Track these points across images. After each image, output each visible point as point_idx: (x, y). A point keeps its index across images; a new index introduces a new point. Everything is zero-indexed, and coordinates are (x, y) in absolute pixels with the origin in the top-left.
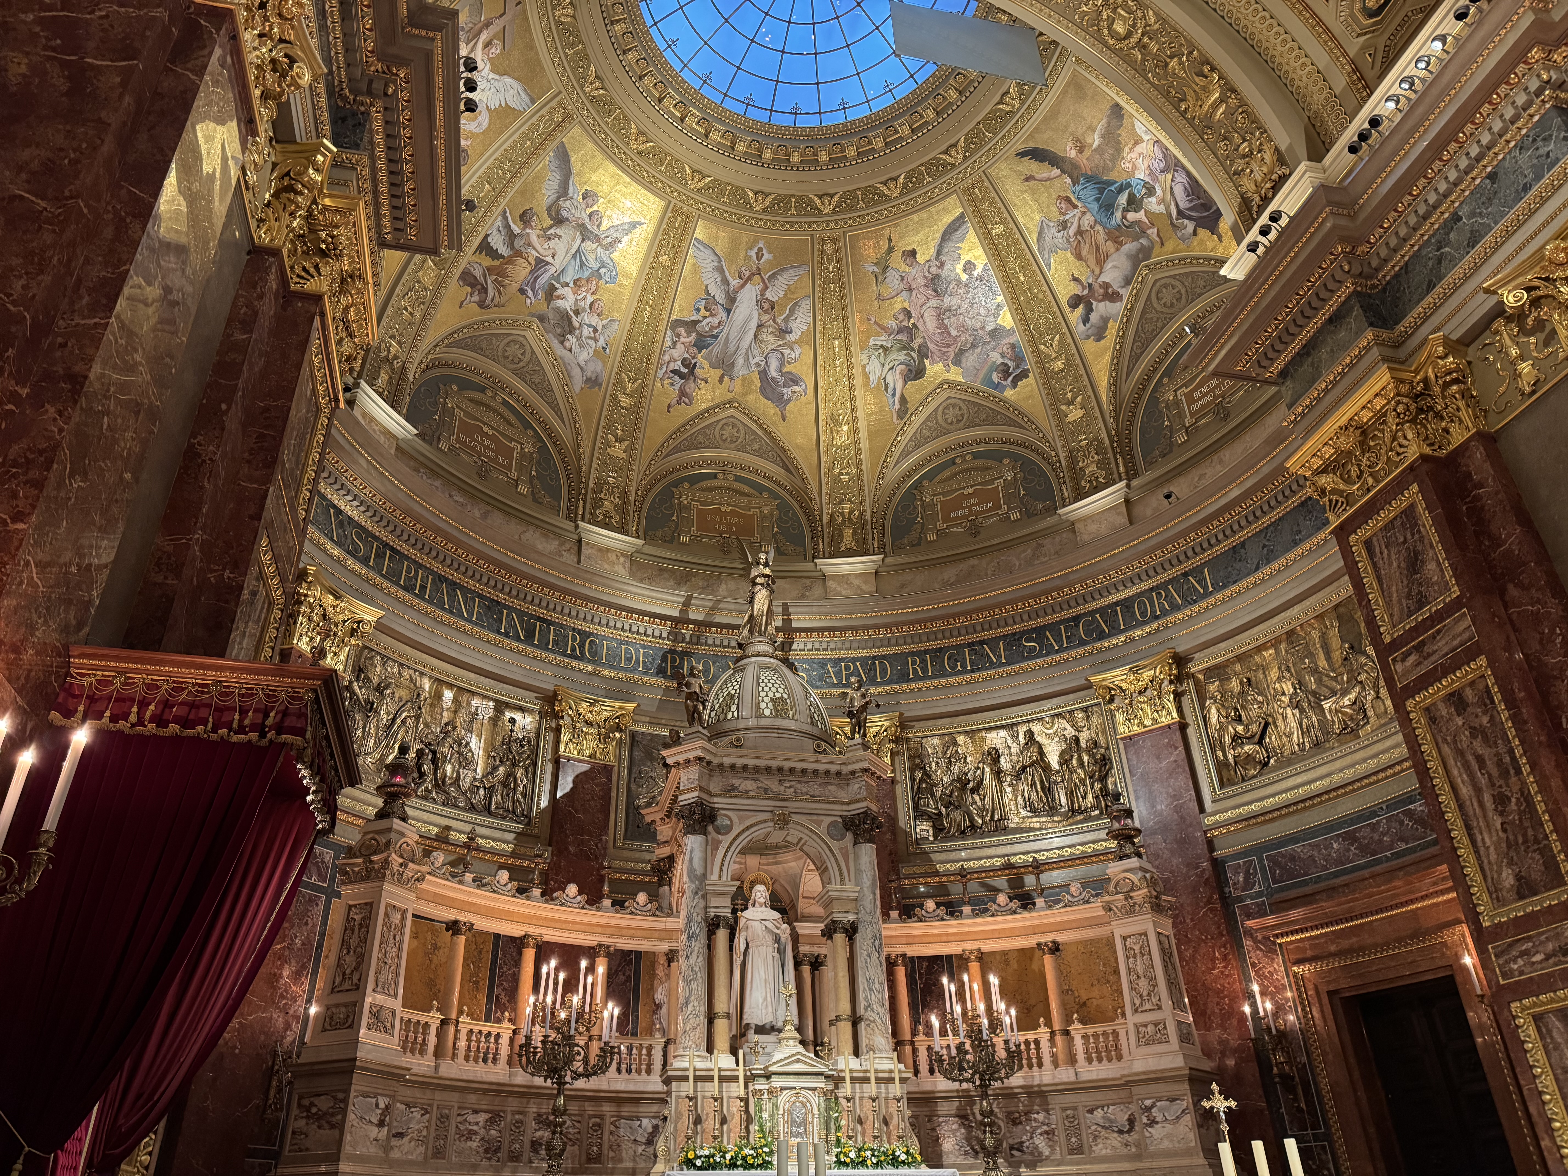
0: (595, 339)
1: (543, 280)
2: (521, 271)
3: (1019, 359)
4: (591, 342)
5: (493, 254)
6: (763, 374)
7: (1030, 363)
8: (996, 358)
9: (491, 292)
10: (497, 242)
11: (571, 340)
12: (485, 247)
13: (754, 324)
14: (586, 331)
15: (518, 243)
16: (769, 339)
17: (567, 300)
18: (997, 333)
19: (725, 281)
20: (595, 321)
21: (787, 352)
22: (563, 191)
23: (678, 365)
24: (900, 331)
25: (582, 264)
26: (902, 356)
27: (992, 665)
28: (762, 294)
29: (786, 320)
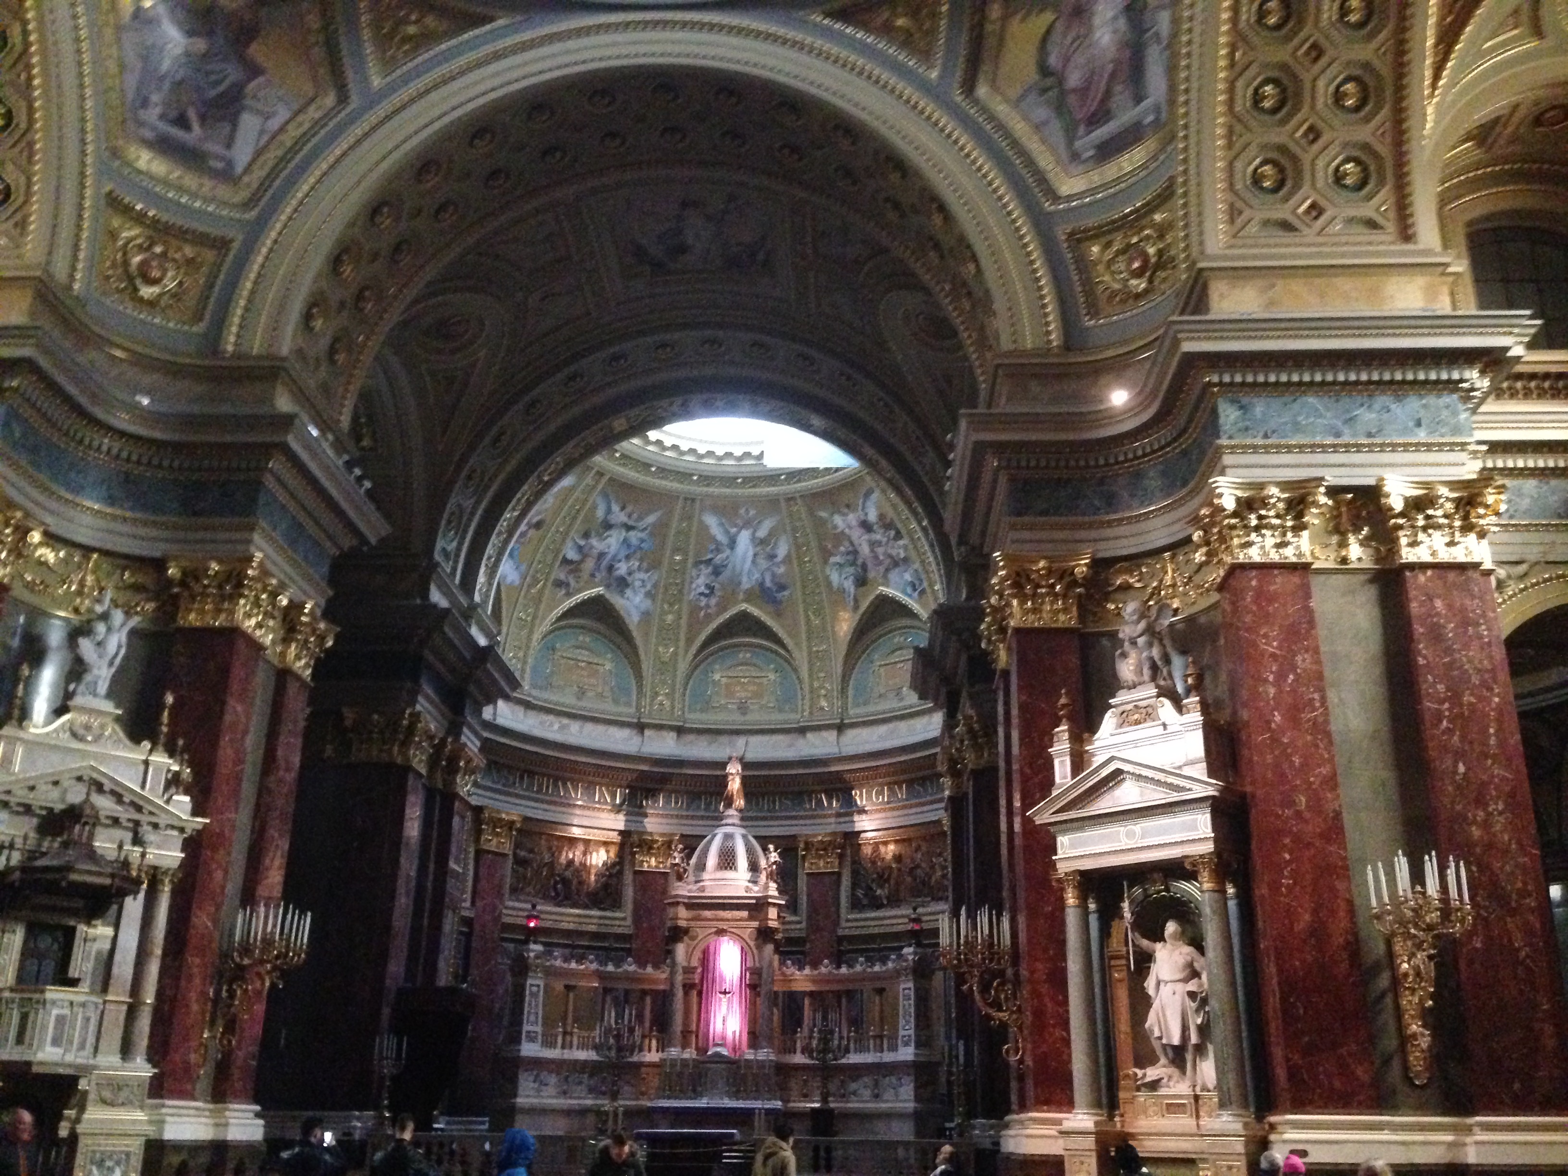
0: (644, 586)
1: (605, 563)
2: (589, 564)
3: (921, 580)
4: (643, 590)
5: (570, 562)
6: (762, 584)
7: (925, 584)
8: (908, 577)
9: (572, 583)
10: (572, 555)
11: (629, 592)
12: (566, 561)
13: (751, 553)
14: (638, 584)
15: (585, 550)
16: (763, 563)
17: (622, 569)
18: (906, 560)
19: (727, 532)
20: (642, 575)
21: (775, 569)
22: (609, 511)
23: (702, 589)
24: (848, 553)
25: (629, 546)
26: (851, 570)
27: (899, 800)
28: (753, 534)
29: (773, 548)
